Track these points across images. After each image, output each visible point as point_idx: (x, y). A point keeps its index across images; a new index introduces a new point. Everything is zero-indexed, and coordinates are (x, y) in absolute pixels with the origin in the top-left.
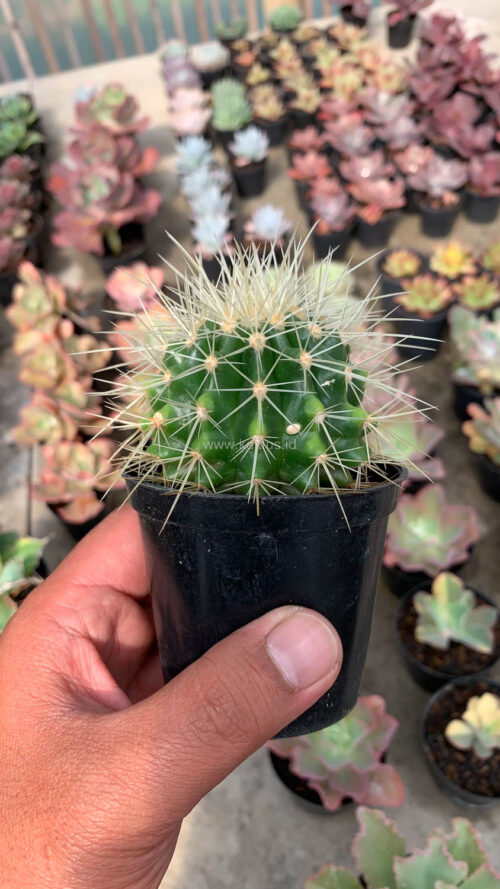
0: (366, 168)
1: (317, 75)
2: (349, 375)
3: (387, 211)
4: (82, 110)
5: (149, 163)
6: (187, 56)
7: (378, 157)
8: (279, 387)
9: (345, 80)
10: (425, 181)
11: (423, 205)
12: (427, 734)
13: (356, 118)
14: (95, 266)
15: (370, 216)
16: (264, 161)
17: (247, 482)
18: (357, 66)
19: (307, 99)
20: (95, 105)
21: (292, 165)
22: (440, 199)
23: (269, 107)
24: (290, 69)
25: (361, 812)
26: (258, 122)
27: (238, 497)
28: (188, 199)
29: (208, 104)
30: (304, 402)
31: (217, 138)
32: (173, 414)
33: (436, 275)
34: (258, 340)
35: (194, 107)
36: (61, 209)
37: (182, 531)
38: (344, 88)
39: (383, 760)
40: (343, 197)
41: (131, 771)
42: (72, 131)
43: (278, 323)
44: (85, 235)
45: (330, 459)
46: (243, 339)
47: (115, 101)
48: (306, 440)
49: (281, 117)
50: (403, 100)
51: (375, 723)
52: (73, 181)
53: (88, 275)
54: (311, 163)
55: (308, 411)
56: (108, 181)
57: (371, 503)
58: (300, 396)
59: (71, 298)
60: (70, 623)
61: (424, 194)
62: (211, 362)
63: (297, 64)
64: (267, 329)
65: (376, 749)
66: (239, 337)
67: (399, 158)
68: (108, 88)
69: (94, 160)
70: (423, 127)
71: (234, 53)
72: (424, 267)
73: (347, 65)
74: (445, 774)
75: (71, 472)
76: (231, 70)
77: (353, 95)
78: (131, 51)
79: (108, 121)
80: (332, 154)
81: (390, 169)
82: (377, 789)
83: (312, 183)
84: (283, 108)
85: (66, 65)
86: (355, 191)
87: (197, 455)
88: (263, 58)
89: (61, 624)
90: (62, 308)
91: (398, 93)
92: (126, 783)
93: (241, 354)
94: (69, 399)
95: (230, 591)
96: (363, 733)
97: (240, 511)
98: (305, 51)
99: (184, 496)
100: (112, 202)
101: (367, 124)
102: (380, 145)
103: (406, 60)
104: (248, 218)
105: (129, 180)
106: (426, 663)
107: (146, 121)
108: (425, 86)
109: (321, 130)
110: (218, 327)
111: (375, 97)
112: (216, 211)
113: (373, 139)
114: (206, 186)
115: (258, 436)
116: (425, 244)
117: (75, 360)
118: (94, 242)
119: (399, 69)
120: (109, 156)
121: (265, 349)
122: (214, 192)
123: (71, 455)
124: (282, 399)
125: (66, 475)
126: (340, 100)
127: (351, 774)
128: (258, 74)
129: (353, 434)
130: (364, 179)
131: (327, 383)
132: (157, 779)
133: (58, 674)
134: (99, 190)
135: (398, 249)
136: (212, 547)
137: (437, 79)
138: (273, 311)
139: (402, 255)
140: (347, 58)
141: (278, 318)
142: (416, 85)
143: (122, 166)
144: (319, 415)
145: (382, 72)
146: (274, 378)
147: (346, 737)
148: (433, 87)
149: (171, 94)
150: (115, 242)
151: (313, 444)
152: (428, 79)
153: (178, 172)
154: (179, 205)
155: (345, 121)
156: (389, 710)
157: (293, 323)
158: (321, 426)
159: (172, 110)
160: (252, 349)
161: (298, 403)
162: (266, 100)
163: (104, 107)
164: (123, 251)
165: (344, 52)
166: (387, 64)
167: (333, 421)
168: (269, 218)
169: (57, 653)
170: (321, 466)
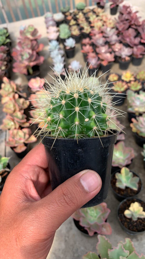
0: (103, 50)
1: (90, 23)
2: (102, 105)
3: (109, 62)
4: (22, 33)
5: (41, 48)
6: (52, 17)
7: (107, 46)
8: (82, 108)
9: (98, 24)
10: (120, 54)
11: (120, 60)
12: (119, 214)
13: (101, 35)
14: (25, 78)
15: (105, 64)
16: (74, 47)
17: (74, 135)
18: (101, 20)
19: (87, 29)
20: (25, 31)
21: (82, 49)
22: (125, 59)
23: (76, 32)
24: (82, 21)
25: (99, 236)
26: (72, 36)
27: (72, 139)
28: (52, 58)
29: (58, 31)
30: (89, 112)
31: (61, 41)
32: (53, 117)
33: (123, 81)
34: (76, 95)
35: (54, 32)
36: (15, 61)
37: (56, 149)
38: (97, 26)
39: (106, 221)
40: (97, 58)
41: (42, 214)
42: (19, 39)
43: (82, 91)
44: (22, 69)
45: (97, 128)
46: (72, 95)
47: (31, 30)
48: (90, 123)
49: (79, 35)
50: (114, 30)
51: (104, 211)
52: (19, 53)
53: (23, 80)
54: (88, 48)
55: (91, 115)
56: (29, 53)
57: (109, 140)
58: (88, 110)
59: (18, 87)
60: (26, 175)
61: (120, 57)
62: (63, 102)
63: (84, 19)
64: (79, 92)
65: (104, 218)
66: (71, 95)
67: (113, 47)
68: (29, 26)
69: (25, 47)
70: (120, 38)
71: (66, 16)
72: (120, 79)
73: (98, 20)
74: (124, 225)
75: (17, 138)
76: (65, 21)
77: (100, 28)
78: (37, 15)
79: (29, 36)
80: (94, 46)
81: (110, 50)
82: (104, 230)
83: (88, 54)
84: (80, 32)
85: (18, 19)
86: (100, 56)
87: (60, 128)
88: (74, 18)
89: (23, 175)
90: (15, 90)
91: (113, 28)
92: (40, 218)
93: (72, 99)
94: (17, 117)
95: (70, 166)
96: (100, 214)
97: (73, 143)
98: (86, 16)
99: (57, 139)
100: (30, 59)
101: (104, 37)
102: (107, 43)
103: (115, 18)
104: (69, 64)
105: (35, 53)
106: (119, 193)
107: (40, 36)
108: (121, 26)
109: (91, 38)
110: (65, 92)
111: (106, 29)
112: (60, 62)
113: (106, 41)
114: (57, 55)
115: (77, 122)
116: (120, 72)
117: (19, 106)
118: (25, 71)
119: (113, 21)
120: (29, 46)
121: (78, 98)
122: (60, 56)
123: (17, 133)
124: (84, 112)
125: (16, 139)
126: (96, 30)
127: (96, 225)
128: (73, 22)
129: (103, 121)
130: (102, 53)
131: (96, 107)
132: (49, 216)
133: (22, 189)
134: (26, 56)
135: (112, 73)
136: (65, 153)
137: (124, 24)
138: (80, 87)
139: (114, 75)
140: (99, 18)
141: (82, 89)
142: (118, 25)
143: (33, 49)
144: (94, 116)
145: (108, 22)
146: (81, 106)
147: (95, 214)
148: (123, 26)
149: (47, 28)
150: (31, 71)
151: (92, 124)
152: (121, 24)
153: (49, 51)
154: (50, 60)
155: (97, 36)
156: (108, 207)
157: (86, 90)
158: (94, 119)
159: (48, 33)
160: (74, 98)
161: (88, 113)
162: (75, 30)
163: (28, 32)
164: (33, 74)
165: (97, 16)
166: (110, 20)
167: (98, 117)
168: (75, 64)
169: (22, 184)
170: (95, 130)
